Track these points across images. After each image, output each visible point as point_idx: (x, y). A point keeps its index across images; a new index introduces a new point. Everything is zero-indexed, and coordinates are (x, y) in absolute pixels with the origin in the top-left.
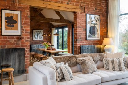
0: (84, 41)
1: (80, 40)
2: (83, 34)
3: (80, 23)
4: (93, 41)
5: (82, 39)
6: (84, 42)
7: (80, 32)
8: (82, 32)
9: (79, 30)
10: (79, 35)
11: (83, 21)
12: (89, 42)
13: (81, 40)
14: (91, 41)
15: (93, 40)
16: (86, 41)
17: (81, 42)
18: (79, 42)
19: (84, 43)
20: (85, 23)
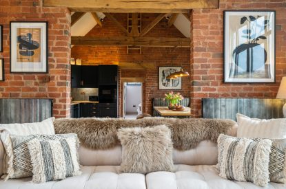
0: (216, 87)
1: (202, 84)
2: (214, 66)
3: (203, 38)
4: (248, 86)
5: (210, 82)
6: (214, 90)
7: (205, 61)
8: (210, 61)
9: (200, 57)
10: (200, 69)
11: (211, 33)
12: (233, 89)
13: (208, 84)
14: (243, 86)
15: (251, 83)
16: (224, 87)
17: (206, 90)
18: (199, 89)
19: (216, 92)
20: (220, 35)
